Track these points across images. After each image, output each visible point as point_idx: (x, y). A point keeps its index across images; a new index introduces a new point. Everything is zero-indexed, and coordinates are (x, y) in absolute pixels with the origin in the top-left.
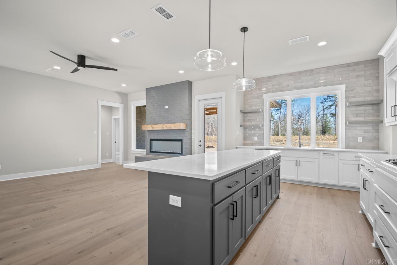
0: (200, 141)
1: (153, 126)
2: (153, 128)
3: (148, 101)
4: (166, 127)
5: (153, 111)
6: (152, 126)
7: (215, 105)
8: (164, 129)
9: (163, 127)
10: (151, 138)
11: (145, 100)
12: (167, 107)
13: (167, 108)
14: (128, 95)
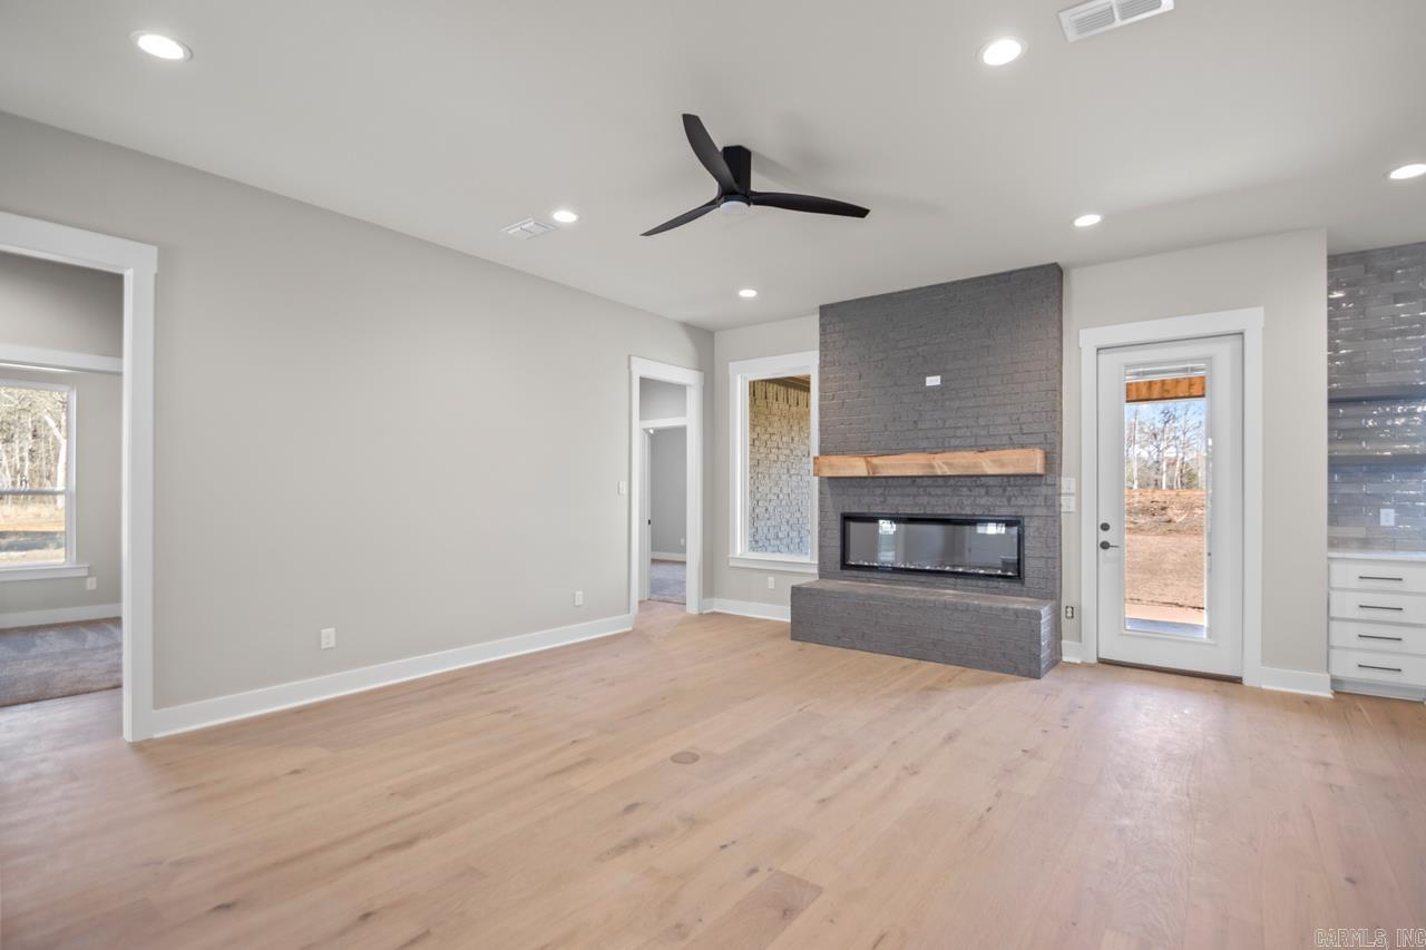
0: (1105, 527)
1: (875, 461)
2: (874, 467)
3: (829, 358)
4: (949, 465)
5: (859, 396)
6: (867, 462)
7: (1193, 370)
8: (939, 473)
9: (932, 467)
10: (847, 510)
11: (817, 353)
12: (933, 381)
13: (939, 383)
14: (716, 335)
